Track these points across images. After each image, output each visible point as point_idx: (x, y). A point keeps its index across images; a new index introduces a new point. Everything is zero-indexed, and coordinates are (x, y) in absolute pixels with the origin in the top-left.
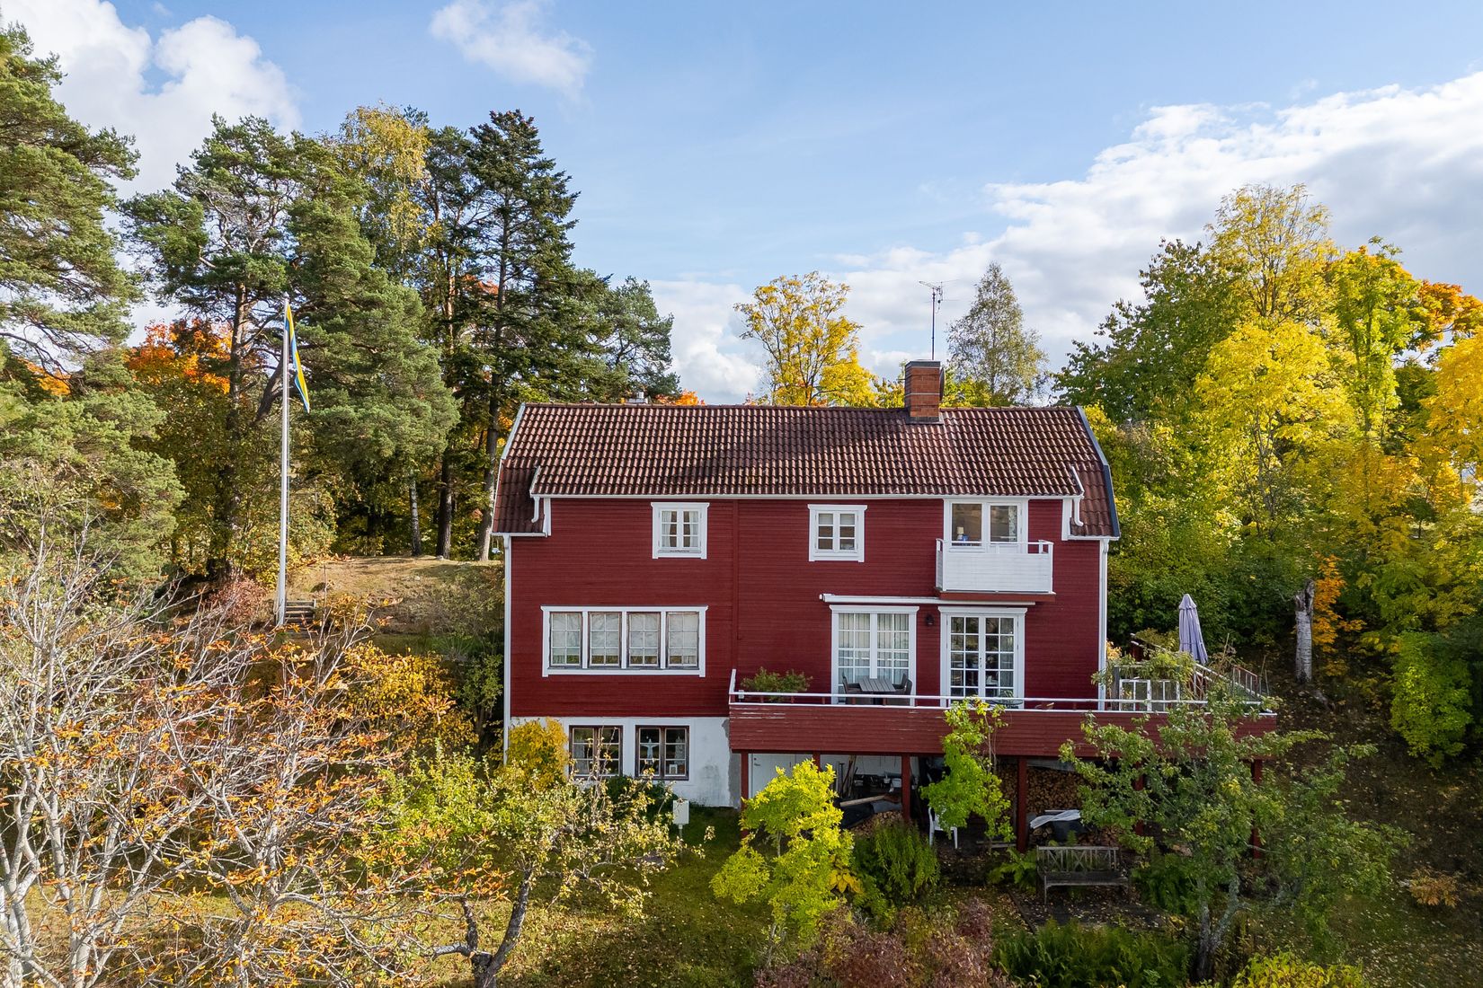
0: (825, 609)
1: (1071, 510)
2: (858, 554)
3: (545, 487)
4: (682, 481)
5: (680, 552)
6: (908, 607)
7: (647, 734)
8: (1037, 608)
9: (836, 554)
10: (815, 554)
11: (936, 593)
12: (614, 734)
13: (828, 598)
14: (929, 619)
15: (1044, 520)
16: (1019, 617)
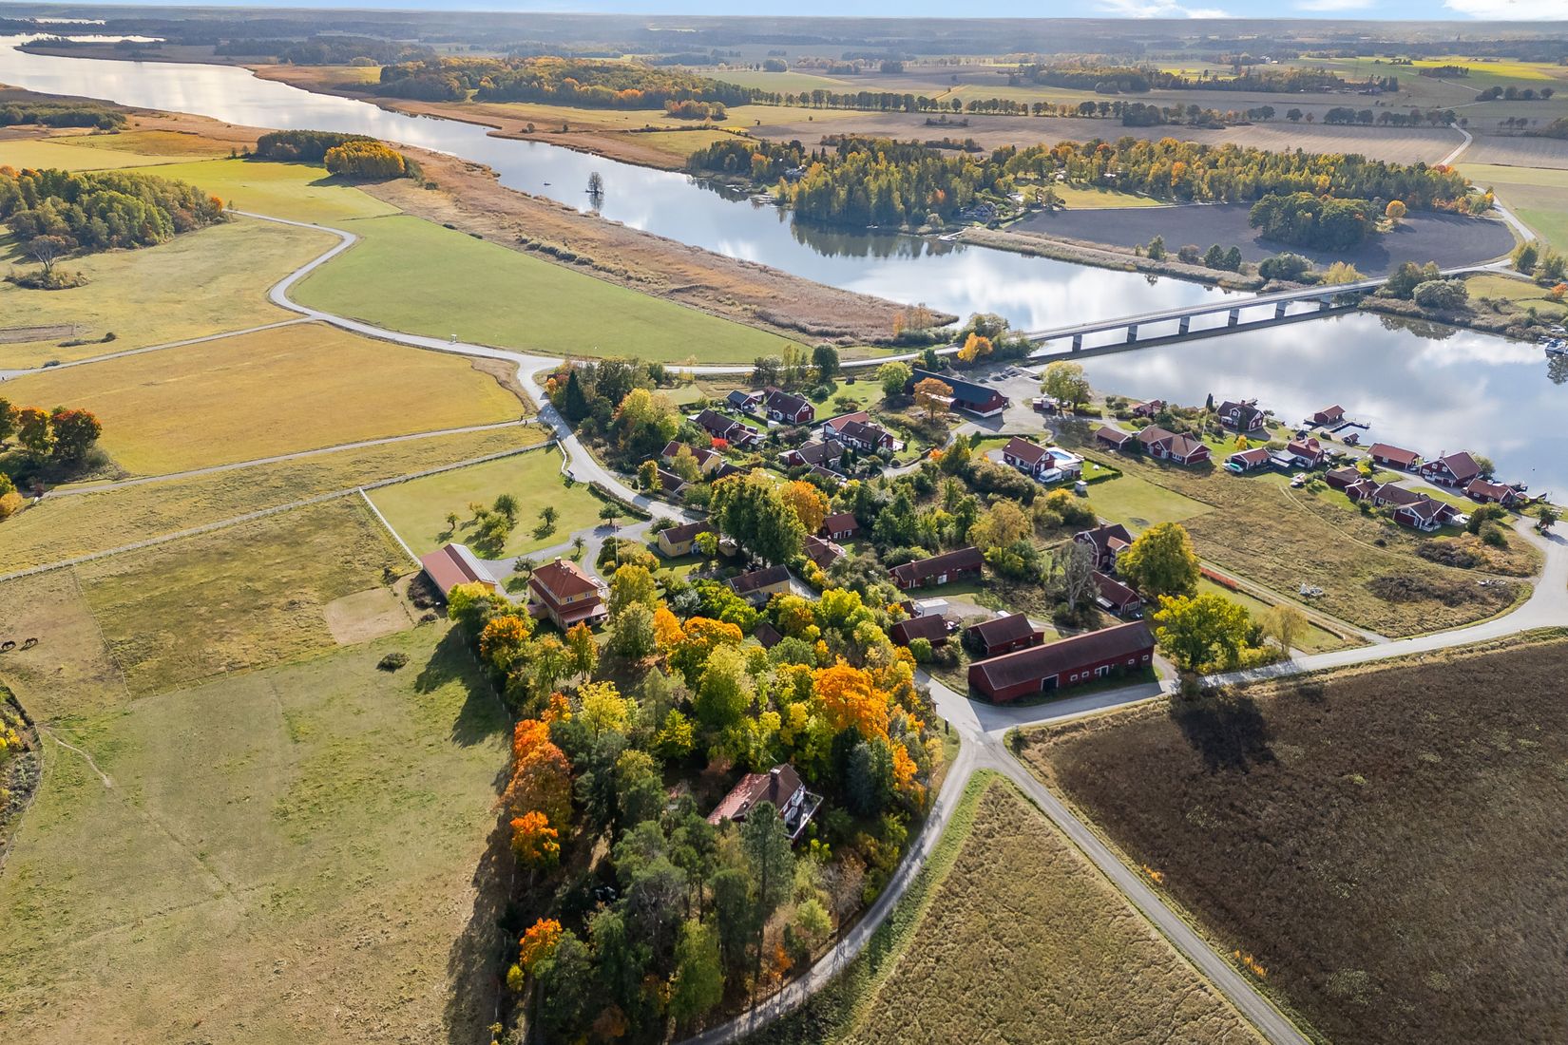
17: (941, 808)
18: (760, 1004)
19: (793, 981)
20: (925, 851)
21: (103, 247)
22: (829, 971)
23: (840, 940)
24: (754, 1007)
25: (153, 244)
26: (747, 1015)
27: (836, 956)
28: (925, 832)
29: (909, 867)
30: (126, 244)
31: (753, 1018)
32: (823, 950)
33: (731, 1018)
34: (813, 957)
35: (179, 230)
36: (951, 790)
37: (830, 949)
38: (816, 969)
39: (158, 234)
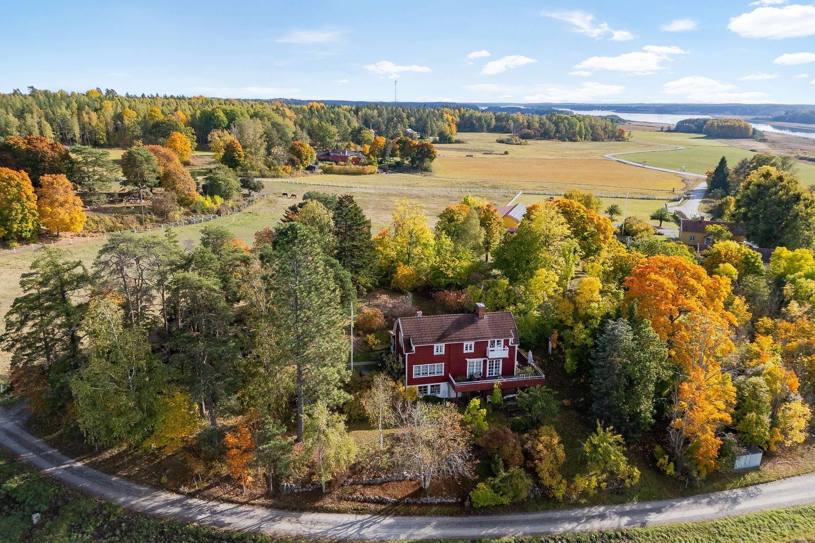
0: (466, 361)
1: (511, 340)
2: (473, 351)
3: (414, 344)
4: (439, 340)
5: (439, 353)
6: (482, 360)
7: (432, 386)
8: (504, 359)
9: (469, 351)
10: (465, 351)
11: (486, 357)
12: (426, 387)
13: (467, 360)
14: (485, 362)
15: (506, 343)
16: (501, 360)
17: (750, 496)
18: (204, 498)
19: (268, 507)
20: (653, 519)
21: (550, 138)
22: (317, 530)
23: (385, 513)
24: (192, 495)
25: (575, 141)
26: (175, 497)
27: (352, 524)
28: (685, 502)
29: (602, 516)
30: (562, 139)
31: (173, 503)
32: (345, 505)
33: (160, 487)
34: (327, 502)
35: (595, 139)
36: (795, 490)
37: (357, 511)
38: (306, 517)
39: (581, 138)
